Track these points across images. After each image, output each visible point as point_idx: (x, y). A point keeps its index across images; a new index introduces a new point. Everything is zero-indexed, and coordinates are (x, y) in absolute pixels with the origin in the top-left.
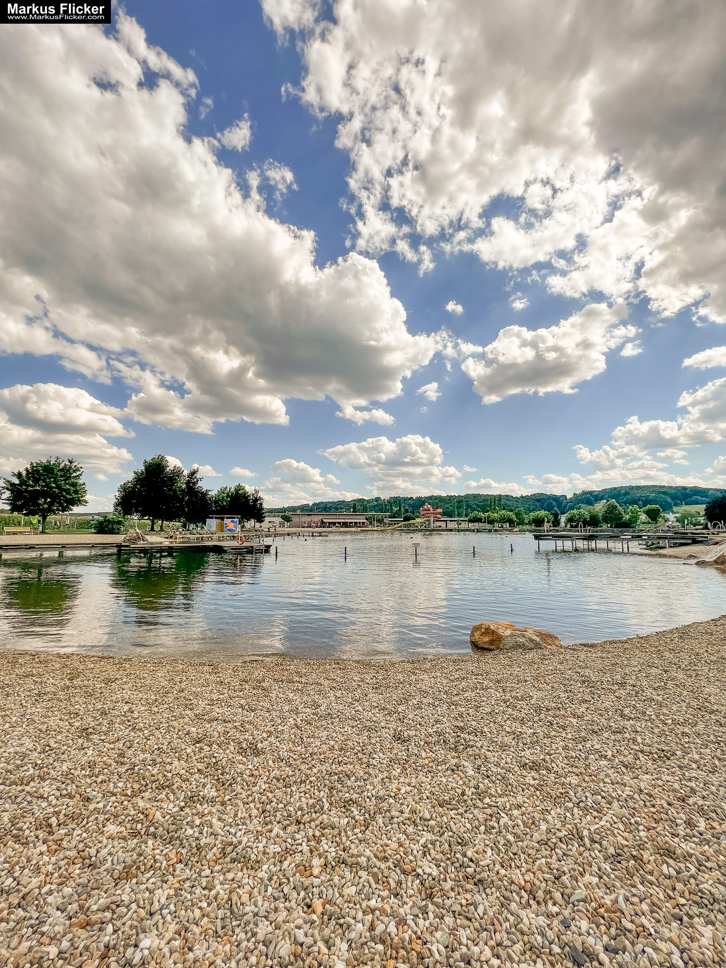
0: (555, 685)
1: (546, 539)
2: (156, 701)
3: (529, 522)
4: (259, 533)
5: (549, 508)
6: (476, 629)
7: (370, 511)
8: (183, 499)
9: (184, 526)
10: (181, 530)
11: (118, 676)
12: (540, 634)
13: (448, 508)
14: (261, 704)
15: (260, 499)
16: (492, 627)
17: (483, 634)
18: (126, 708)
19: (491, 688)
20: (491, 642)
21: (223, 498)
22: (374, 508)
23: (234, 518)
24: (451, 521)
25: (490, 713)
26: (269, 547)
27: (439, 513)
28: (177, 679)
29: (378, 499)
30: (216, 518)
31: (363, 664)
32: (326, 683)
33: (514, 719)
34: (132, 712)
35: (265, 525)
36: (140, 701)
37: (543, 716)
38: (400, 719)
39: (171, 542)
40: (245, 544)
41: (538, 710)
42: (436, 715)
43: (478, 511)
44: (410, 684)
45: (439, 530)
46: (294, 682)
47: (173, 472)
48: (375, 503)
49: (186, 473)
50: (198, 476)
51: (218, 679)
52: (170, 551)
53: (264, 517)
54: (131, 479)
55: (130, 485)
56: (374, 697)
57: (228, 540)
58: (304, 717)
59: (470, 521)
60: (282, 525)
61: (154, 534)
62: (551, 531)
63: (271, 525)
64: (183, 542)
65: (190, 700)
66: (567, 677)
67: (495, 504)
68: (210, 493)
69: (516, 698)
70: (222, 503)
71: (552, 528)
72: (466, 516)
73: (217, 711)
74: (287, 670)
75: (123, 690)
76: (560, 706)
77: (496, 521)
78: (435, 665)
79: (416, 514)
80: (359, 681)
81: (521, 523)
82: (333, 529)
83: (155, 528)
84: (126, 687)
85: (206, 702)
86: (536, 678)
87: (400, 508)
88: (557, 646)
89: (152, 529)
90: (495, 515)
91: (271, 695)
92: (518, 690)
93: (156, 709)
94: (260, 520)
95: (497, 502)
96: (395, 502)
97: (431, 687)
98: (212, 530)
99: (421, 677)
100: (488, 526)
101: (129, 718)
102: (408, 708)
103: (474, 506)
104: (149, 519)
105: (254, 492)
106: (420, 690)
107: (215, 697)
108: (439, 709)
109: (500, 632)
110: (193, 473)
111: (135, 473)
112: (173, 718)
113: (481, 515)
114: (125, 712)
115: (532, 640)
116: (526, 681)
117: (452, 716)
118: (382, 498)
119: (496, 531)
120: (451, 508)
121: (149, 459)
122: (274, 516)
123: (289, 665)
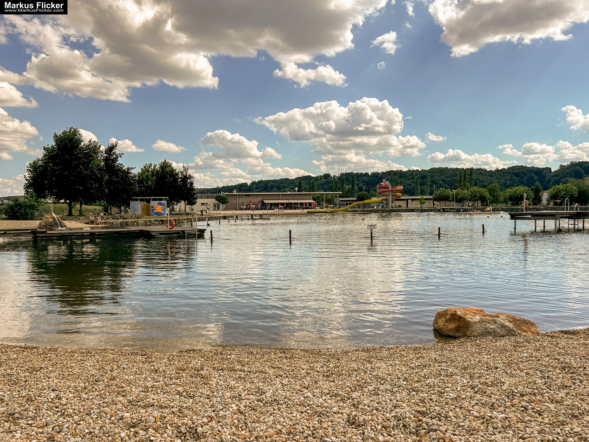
0: (531, 372)
1: (523, 219)
2: (85, 388)
3: (505, 199)
4: (190, 217)
5: (529, 183)
6: (440, 315)
7: (318, 190)
8: (102, 178)
9: (106, 210)
10: (102, 214)
11: (43, 366)
12: (514, 320)
13: (410, 185)
14: (201, 390)
15: (190, 177)
16: (459, 313)
17: (448, 321)
18: (53, 395)
19: (456, 374)
20: (457, 329)
21: (147, 176)
22: (322, 187)
23: (162, 200)
24: (412, 200)
25: (456, 399)
26: (202, 231)
27: (399, 191)
28: (108, 368)
29: (327, 176)
30: (141, 200)
31: (312, 353)
32: (271, 372)
33: (483, 404)
34: (60, 399)
35: (197, 207)
36: (68, 388)
37: (516, 401)
38: (354, 405)
39: (92, 228)
40: (176, 229)
41: (511, 395)
42: (395, 401)
43: (445, 188)
44: (366, 372)
45: (398, 211)
46: (235, 371)
47: (88, 147)
48: (324, 180)
49: (103, 148)
50: (117, 151)
51: (153, 367)
52: (92, 237)
53: (196, 198)
54: (41, 156)
55: (40, 163)
56: (325, 385)
57: (156, 225)
58: (248, 403)
59: (435, 199)
60: (216, 207)
61: (73, 220)
62: (530, 209)
63: (204, 207)
64: (106, 228)
65: (123, 387)
66: (545, 363)
67: (465, 178)
68: (132, 171)
69: (486, 384)
70: (147, 182)
71: (531, 207)
72: (431, 194)
73: (152, 398)
74: (227, 359)
75: (49, 378)
76: (536, 391)
77: (466, 199)
78: (394, 354)
79: (372, 192)
80: (308, 369)
81: (495, 200)
82: (276, 211)
83: (74, 213)
84: (52, 375)
85: (141, 389)
86: (509, 365)
87: (353, 186)
88: (532, 333)
89: (70, 214)
90: (465, 191)
91: (211, 382)
92: (487, 377)
93: (86, 396)
94: (191, 202)
95: (468, 177)
96: (347, 179)
97: (390, 375)
98: (137, 214)
99: (377, 365)
100: (456, 206)
101: (58, 404)
102: (363, 395)
103: (441, 182)
104: (66, 202)
105: (182, 170)
106: (377, 377)
107: (149, 384)
108: (398, 395)
109: (469, 318)
110: (111, 149)
111: (45, 149)
112: (105, 405)
113: (450, 192)
114: (52, 399)
115: (503, 326)
116: (497, 368)
117: (412, 401)
118: (332, 175)
119: (466, 210)
120: (414, 185)
121: (59, 133)
122: (208, 197)
123: (230, 355)
